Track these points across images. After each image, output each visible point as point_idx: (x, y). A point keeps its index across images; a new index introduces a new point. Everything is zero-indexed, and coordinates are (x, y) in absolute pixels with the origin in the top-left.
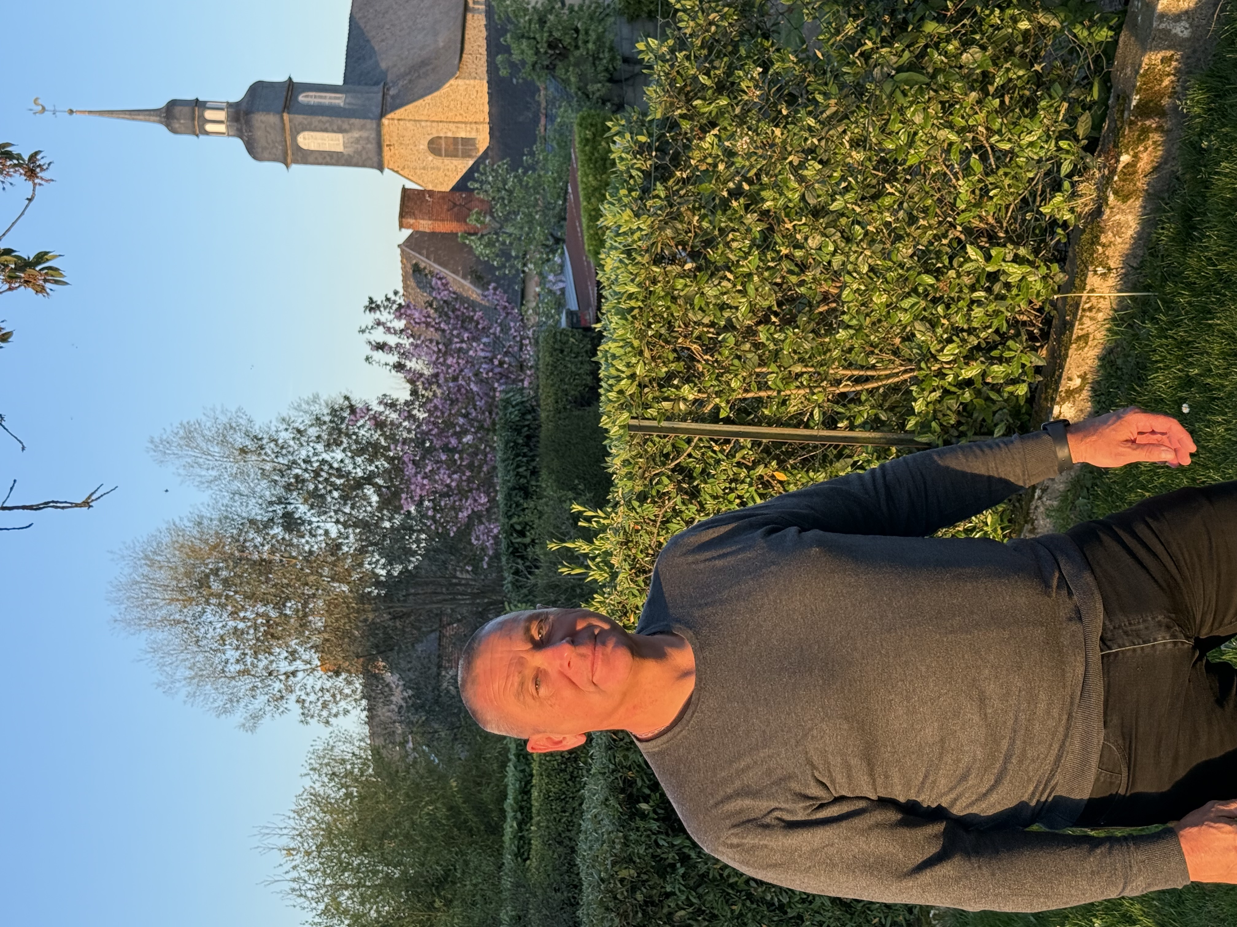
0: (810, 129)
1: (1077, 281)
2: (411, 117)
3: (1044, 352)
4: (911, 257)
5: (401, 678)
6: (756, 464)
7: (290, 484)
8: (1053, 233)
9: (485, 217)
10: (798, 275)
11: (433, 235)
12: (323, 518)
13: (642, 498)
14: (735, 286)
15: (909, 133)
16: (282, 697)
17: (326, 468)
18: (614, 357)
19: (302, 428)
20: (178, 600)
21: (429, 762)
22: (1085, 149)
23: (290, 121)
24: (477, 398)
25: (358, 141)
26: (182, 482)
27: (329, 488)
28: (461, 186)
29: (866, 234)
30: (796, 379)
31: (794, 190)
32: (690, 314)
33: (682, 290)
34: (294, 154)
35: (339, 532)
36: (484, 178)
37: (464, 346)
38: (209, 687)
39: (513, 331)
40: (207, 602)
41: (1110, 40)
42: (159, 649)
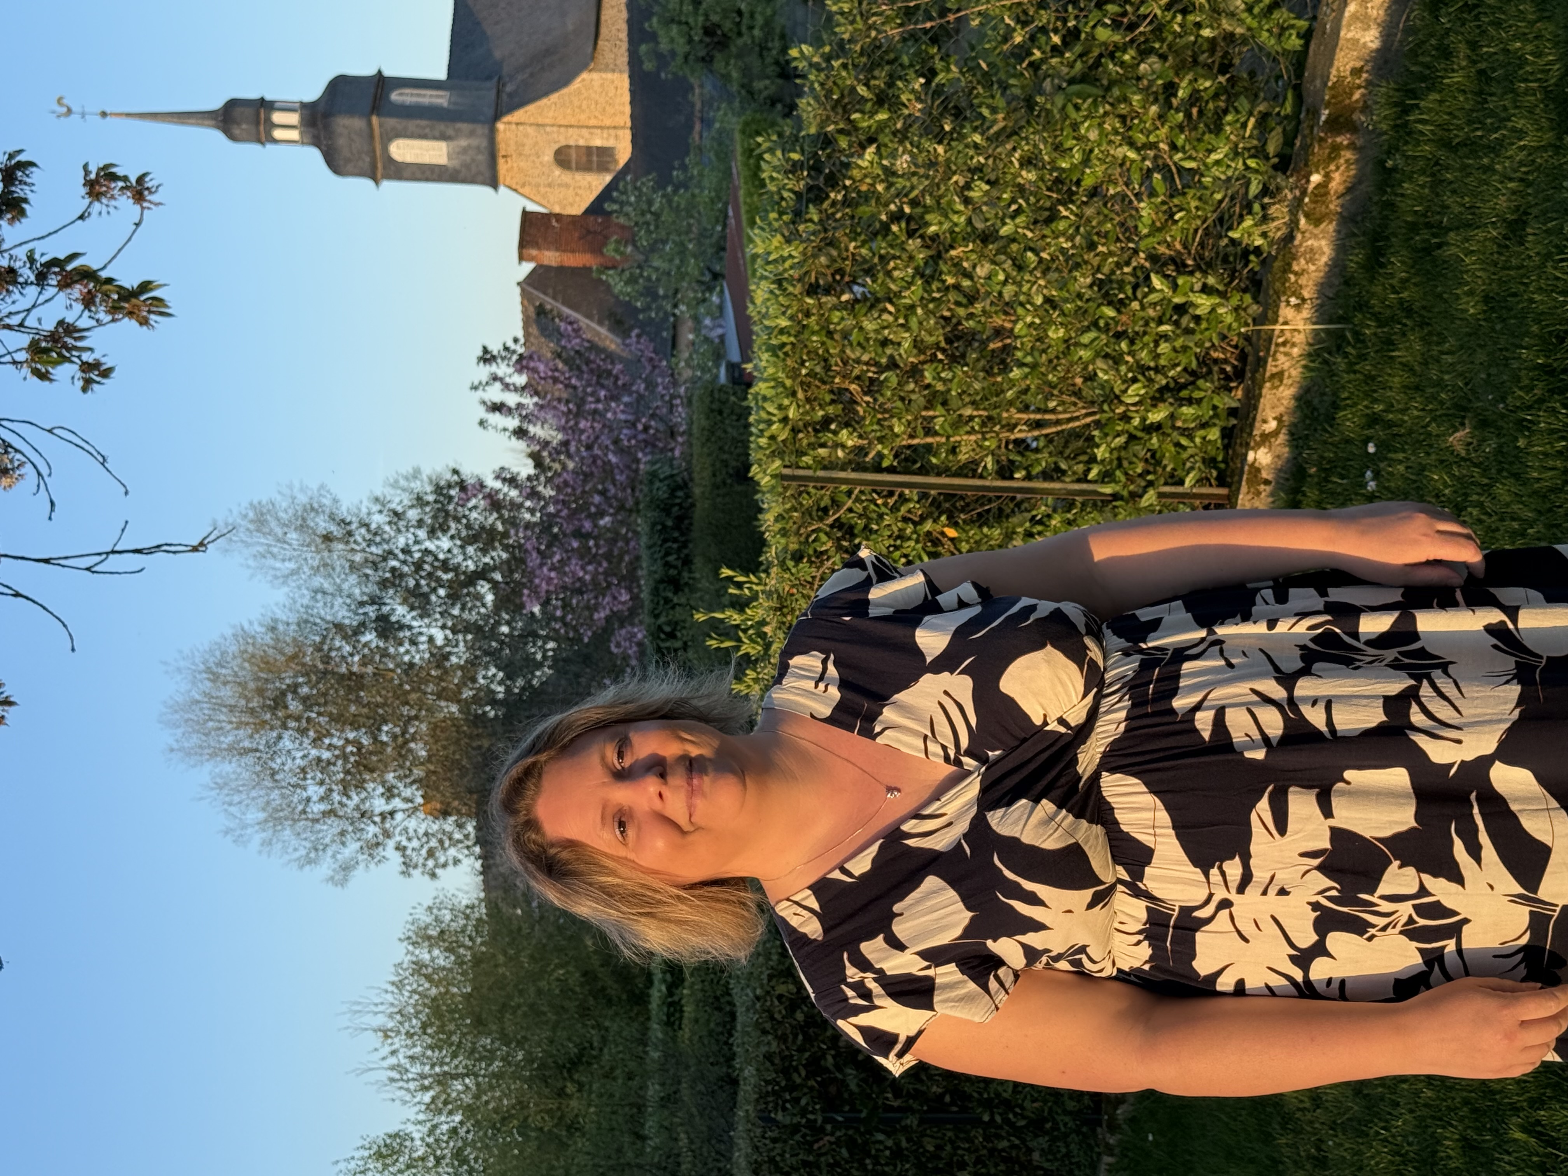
0: (976, 146)
1: (1270, 314)
2: (532, 120)
3: (1239, 393)
4: (1091, 286)
6: (923, 519)
7: (385, 580)
8: (1247, 262)
9: (625, 247)
10: (966, 306)
11: (561, 270)
12: (426, 621)
13: (798, 557)
14: (896, 319)
15: (1084, 150)
16: (378, 844)
17: (429, 559)
18: (765, 398)
19: (399, 509)
20: (247, 724)
22: (1275, 167)
23: (381, 126)
24: (616, 471)
25: (465, 150)
26: (252, 576)
27: (433, 584)
28: (596, 208)
29: (1040, 261)
30: (967, 423)
31: (960, 213)
32: (848, 351)
33: (839, 324)
34: (384, 168)
35: (446, 638)
36: (624, 198)
37: (600, 406)
38: (288, 832)
39: (660, 388)
40: (283, 725)
41: (1299, 49)
42: (226, 784)
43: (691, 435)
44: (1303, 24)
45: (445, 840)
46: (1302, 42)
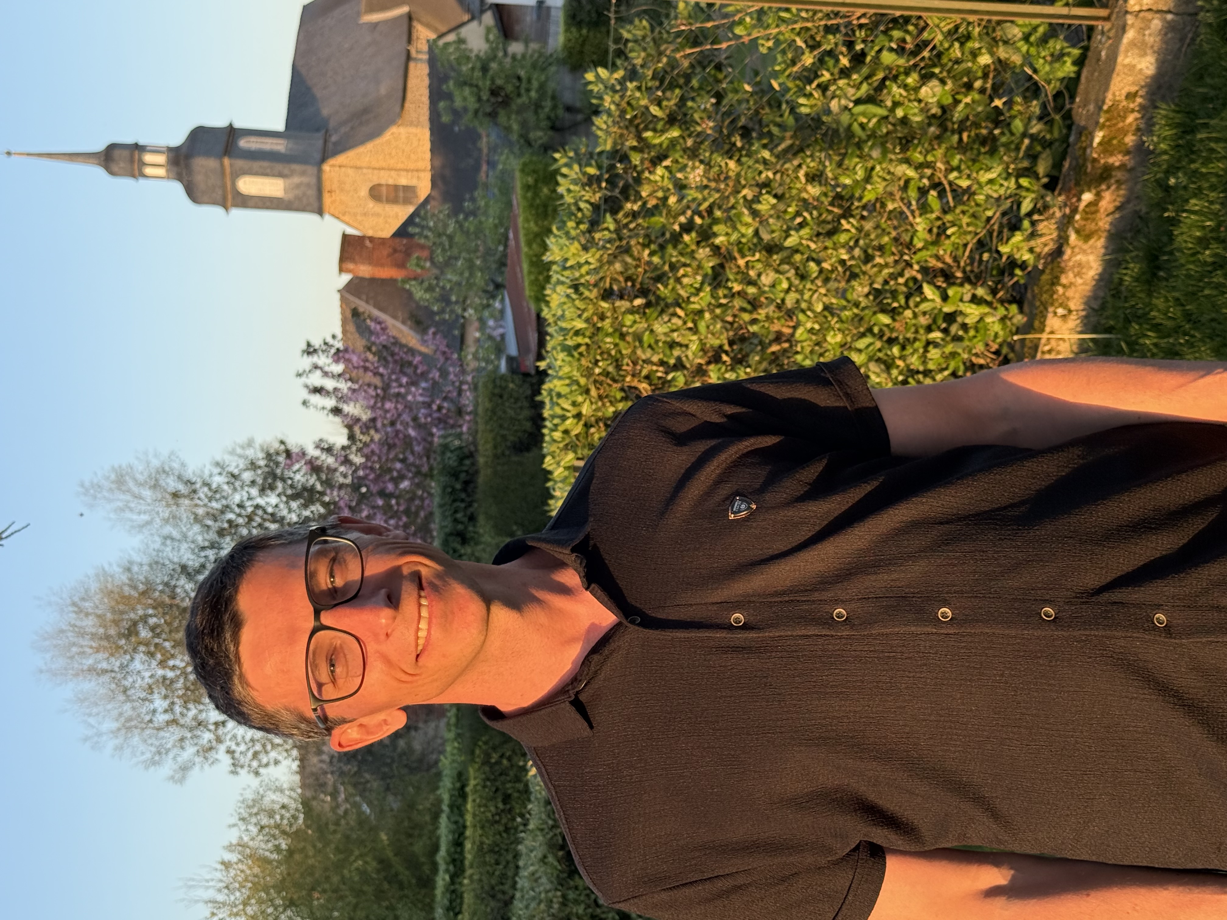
0: (765, 162)
1: (1037, 324)
2: (351, 163)
4: (867, 296)
7: (223, 529)
8: (1012, 275)
9: (425, 262)
10: (751, 312)
11: (373, 281)
14: (685, 323)
15: (866, 168)
16: (211, 748)
17: (260, 512)
18: (559, 395)
19: (236, 472)
20: (105, 648)
21: (360, 813)
22: (1046, 186)
23: (231, 165)
24: (414, 443)
25: (298, 186)
26: (113, 527)
28: (402, 232)
29: (821, 271)
31: (747, 225)
32: (639, 352)
33: (631, 326)
34: (233, 198)
36: (425, 223)
37: (403, 390)
38: (136, 739)
39: (452, 376)
40: (135, 650)
41: (1072, 75)
42: (86, 699)
43: (476, 415)
44: (1076, 52)
45: (268, 745)
46: (1075, 69)
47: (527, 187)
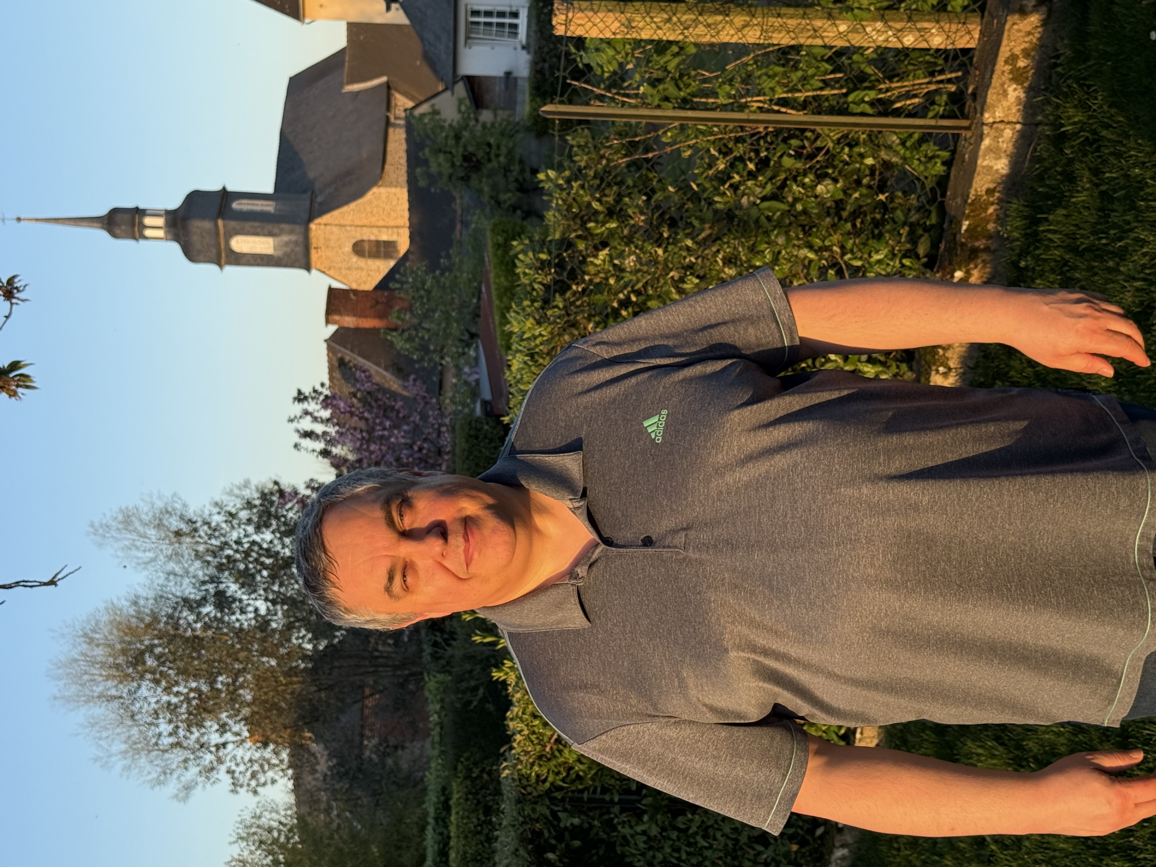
0: (688, 249)
2: (336, 222)
5: (326, 748)
7: (222, 564)
9: (405, 314)
11: (357, 330)
12: (253, 596)
15: (774, 252)
16: (212, 769)
17: (256, 548)
19: (233, 511)
20: (114, 676)
21: (352, 828)
22: (926, 265)
23: (224, 226)
25: (287, 244)
27: (258, 567)
28: (383, 285)
34: (227, 257)
35: (268, 609)
36: (404, 279)
37: (386, 433)
38: (143, 760)
39: (431, 419)
40: (142, 677)
41: (943, 173)
42: (96, 723)
43: (454, 454)
44: (945, 154)
45: (265, 764)
46: (945, 168)
47: (498, 246)
